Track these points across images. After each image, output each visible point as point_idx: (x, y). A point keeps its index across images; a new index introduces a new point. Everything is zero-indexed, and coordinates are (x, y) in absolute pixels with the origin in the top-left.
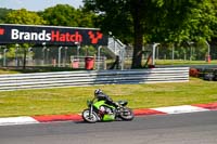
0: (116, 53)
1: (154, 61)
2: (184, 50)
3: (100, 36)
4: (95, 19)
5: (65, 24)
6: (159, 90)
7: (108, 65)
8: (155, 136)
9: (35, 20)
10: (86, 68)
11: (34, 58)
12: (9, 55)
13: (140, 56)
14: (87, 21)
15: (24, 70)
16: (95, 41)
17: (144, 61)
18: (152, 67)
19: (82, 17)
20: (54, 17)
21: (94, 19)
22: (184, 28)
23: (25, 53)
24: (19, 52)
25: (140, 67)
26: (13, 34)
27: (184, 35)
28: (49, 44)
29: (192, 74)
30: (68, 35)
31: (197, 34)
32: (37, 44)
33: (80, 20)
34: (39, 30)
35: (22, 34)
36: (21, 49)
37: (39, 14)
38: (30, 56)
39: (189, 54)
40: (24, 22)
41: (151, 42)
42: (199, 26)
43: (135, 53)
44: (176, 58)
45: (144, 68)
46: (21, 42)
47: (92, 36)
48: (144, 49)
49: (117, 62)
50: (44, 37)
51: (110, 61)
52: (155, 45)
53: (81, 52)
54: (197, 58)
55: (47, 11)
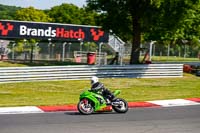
0: (116, 49)
1: (151, 57)
2: (179, 48)
3: (101, 33)
4: (98, 17)
5: (69, 22)
6: (155, 84)
7: (108, 60)
8: (151, 127)
9: (41, 18)
10: (88, 63)
11: (40, 52)
12: (17, 49)
13: (138, 52)
14: (89, 20)
15: (31, 63)
16: (96, 38)
17: (141, 58)
18: (148, 63)
19: (85, 16)
20: (60, 15)
21: (96, 17)
22: (180, 27)
23: (33, 47)
24: (26, 47)
25: (138, 63)
26: (21, 30)
27: (179, 34)
28: (54, 40)
29: (186, 70)
30: (72, 32)
31: (191, 33)
32: (43, 40)
33: (83, 18)
34: (45, 27)
35: (29, 30)
36: (29, 44)
37: (46, 12)
38: (36, 51)
39: (183, 51)
40: (32, 19)
41: (149, 40)
42: (193, 25)
43: (133, 50)
44: (171, 55)
45: (142, 63)
46: (29, 38)
47: (94, 34)
48: (141, 46)
49: (116, 58)
50: (50, 33)
51: (110, 57)
52: (152, 43)
53: (84, 48)
54: (191, 56)
55: (52, 10)
